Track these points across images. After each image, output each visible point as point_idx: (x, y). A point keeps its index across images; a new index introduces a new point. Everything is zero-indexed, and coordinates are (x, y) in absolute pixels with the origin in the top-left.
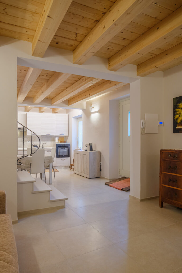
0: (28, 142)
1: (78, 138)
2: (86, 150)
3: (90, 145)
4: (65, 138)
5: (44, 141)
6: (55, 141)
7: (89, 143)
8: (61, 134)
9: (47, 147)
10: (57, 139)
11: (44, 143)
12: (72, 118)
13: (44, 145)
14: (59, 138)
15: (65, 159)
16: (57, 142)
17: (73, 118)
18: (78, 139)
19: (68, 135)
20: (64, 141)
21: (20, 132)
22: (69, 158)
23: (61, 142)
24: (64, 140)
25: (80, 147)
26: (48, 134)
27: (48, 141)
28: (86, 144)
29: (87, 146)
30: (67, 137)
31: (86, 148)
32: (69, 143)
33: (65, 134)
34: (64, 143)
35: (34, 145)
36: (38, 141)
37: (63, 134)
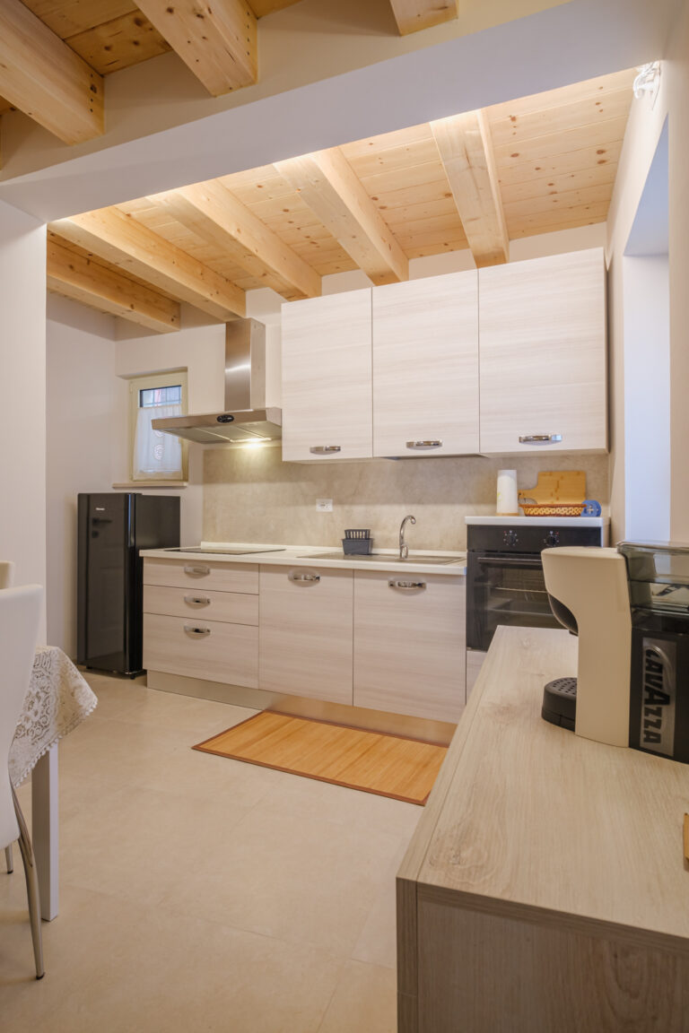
0: (318, 508)
4: (600, 469)
8: (533, 439)
10: (506, 485)
14: (542, 474)
16: (506, 509)
19: (603, 444)
21: (274, 444)
26: (428, 444)
30: (608, 464)
33: (576, 435)
34: (550, 515)
35: (346, 531)
36: (377, 502)
37: (556, 441)
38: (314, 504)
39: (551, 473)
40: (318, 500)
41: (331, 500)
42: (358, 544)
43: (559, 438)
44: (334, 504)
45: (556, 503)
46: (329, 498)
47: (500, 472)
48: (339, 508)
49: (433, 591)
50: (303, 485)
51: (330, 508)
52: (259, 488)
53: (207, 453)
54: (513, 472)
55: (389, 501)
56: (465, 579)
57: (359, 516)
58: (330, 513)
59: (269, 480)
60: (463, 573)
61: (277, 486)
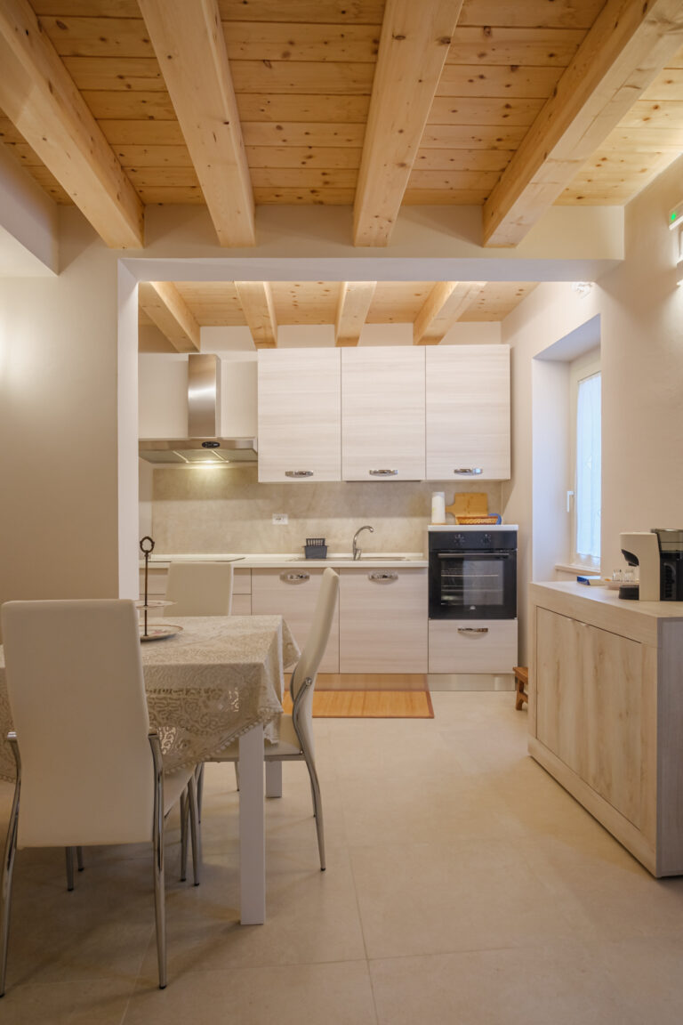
0: (275, 522)
1: (570, 493)
2: (630, 593)
3: (666, 548)
4: (496, 492)
5: (364, 516)
6: (426, 512)
7: (657, 532)
8: (464, 471)
9: (381, 551)
10: (438, 502)
11: (362, 529)
12: (533, 361)
13: (365, 539)
14: (457, 495)
15: (485, 630)
16: (439, 520)
17: (535, 365)
18: (573, 497)
19: (506, 475)
20: (485, 515)
21: (230, 466)
22: (515, 622)
23: (462, 521)
24: (488, 510)
25: (590, 557)
26: (383, 472)
27: (386, 513)
28: (627, 538)
29: (632, 559)
30: (501, 488)
31: (632, 576)
32: (514, 527)
33: (490, 468)
34: (481, 524)
35: (307, 540)
36: (329, 516)
37: (476, 473)
38: (271, 518)
39: (464, 494)
40: (274, 515)
41: (286, 515)
42: (316, 549)
43: (478, 471)
44: (290, 518)
45: (468, 516)
46: (284, 512)
47: (434, 493)
48: (294, 522)
49: (404, 581)
50: (260, 502)
51: (285, 521)
52: (215, 505)
53: (156, 472)
54: (443, 493)
55: (338, 515)
56: (427, 571)
57: (313, 527)
58: (286, 526)
59: (226, 498)
60: (427, 565)
61: (233, 503)
